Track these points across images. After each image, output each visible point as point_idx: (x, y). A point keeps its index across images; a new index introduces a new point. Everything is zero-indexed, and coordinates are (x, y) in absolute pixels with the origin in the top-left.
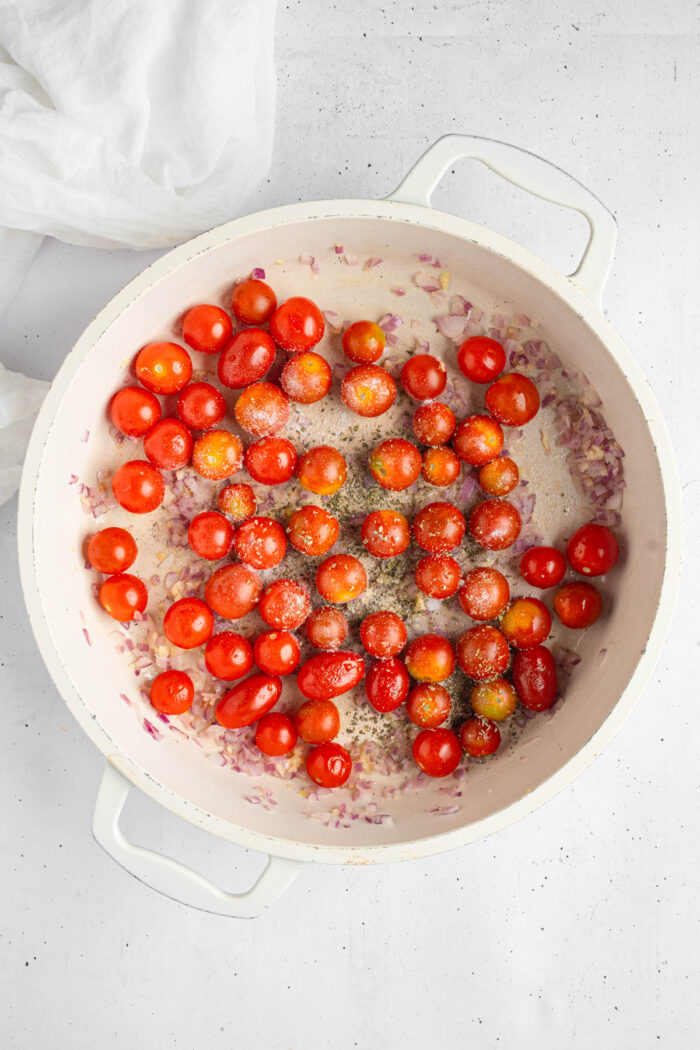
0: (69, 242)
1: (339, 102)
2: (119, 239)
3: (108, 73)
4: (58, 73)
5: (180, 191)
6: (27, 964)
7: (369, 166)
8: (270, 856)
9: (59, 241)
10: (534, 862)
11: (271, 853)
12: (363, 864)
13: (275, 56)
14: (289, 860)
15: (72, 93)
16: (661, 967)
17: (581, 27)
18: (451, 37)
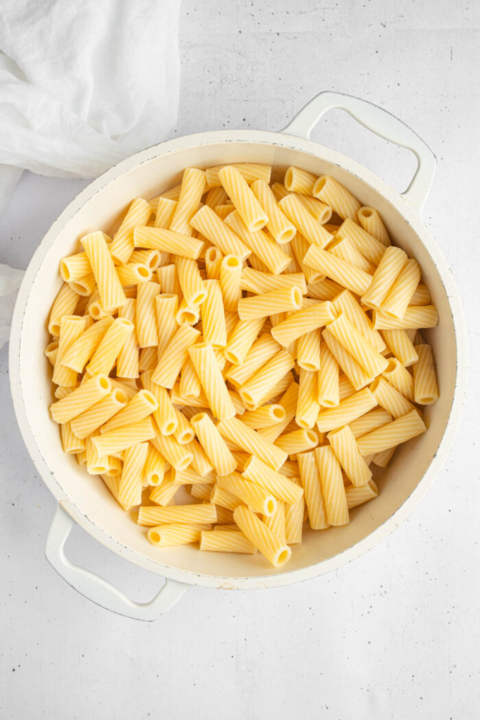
0: (40, 174)
1: (224, 77)
2: (72, 170)
3: (64, 58)
4: (31, 58)
5: (114, 138)
6: (14, 670)
7: (244, 120)
8: (166, 579)
9: (33, 173)
10: (362, 596)
11: (167, 577)
12: (231, 589)
13: (179, 47)
14: (179, 582)
15: (40, 71)
16: (452, 669)
17: (387, 25)
18: (299, 33)
